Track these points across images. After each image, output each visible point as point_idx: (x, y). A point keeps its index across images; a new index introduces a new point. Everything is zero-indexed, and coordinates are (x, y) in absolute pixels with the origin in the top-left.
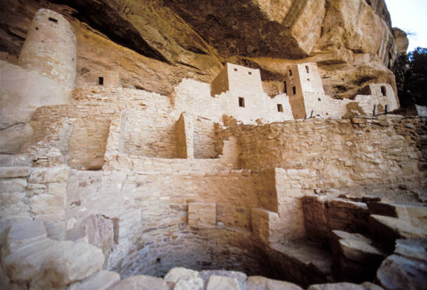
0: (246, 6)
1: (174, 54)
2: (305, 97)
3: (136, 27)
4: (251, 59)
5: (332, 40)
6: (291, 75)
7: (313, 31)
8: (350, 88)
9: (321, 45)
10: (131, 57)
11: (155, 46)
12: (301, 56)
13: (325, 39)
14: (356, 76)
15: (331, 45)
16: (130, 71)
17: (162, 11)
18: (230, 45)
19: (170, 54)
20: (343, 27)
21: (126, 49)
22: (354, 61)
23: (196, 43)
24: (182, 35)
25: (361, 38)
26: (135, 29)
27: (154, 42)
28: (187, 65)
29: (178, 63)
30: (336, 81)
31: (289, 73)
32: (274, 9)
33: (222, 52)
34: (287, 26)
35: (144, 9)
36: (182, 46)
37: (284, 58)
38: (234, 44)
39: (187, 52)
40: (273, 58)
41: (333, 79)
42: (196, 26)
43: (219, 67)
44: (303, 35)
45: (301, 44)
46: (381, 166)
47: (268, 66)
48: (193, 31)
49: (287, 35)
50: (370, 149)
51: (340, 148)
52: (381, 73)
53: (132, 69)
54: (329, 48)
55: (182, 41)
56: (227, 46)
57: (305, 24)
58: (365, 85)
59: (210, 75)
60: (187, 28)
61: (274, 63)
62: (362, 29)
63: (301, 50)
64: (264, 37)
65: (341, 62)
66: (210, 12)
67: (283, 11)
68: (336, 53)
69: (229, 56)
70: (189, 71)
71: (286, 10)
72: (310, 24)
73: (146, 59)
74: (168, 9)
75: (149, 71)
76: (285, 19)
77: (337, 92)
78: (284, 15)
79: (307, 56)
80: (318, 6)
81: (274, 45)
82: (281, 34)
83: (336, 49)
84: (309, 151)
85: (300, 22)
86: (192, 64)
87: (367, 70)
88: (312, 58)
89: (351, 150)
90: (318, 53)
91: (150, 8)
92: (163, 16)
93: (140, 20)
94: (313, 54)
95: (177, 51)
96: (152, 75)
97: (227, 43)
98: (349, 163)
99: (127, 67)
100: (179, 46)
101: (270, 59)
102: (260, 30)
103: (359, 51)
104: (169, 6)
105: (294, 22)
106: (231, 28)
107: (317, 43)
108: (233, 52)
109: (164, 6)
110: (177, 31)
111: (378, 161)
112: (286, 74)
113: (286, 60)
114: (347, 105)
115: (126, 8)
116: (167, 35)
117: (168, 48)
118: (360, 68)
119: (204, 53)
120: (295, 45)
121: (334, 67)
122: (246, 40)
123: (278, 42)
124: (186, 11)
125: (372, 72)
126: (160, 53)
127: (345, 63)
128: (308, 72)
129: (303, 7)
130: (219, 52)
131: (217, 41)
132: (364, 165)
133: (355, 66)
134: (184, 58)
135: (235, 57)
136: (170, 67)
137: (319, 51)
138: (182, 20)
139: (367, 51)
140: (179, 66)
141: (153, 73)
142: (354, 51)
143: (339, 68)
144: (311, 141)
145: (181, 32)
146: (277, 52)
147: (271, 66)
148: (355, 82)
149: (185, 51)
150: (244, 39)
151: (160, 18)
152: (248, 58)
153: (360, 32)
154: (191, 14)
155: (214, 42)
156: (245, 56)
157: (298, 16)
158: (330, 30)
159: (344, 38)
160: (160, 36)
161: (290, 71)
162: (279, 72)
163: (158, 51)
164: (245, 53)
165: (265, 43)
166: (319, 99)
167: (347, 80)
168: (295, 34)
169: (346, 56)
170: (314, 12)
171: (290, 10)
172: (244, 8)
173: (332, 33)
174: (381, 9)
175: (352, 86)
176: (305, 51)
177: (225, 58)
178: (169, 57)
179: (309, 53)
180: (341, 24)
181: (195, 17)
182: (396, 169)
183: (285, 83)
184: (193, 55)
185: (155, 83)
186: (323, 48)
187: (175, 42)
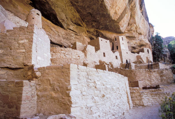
0: (105, 13)
1: (68, 25)
2: (122, 52)
3: (56, 12)
4: (100, 31)
5: (132, 28)
6: (116, 40)
7: (126, 24)
8: (137, 48)
9: (128, 29)
10: (50, 25)
11: (61, 21)
12: (120, 33)
13: (129, 27)
14: (139, 44)
15: (131, 30)
16: (47, 31)
17: (70, 8)
18: (93, 24)
19: (66, 25)
20: (136, 24)
21: (48, 21)
22: (139, 37)
23: (79, 22)
24: (74, 17)
25: (141, 29)
26: (55, 13)
27: (62, 19)
28: (72, 30)
29: (68, 29)
30: (132, 45)
31: (115, 39)
32: (115, 16)
33: (88, 26)
34: (118, 22)
35: (63, 6)
36: (72, 22)
37: (113, 32)
38: (95, 24)
39: (74, 24)
40: (109, 31)
41: (131, 44)
42: (81, 15)
43: (86, 32)
44: (122, 25)
45: (121, 28)
46: (155, 81)
47: (106, 35)
48: (79, 17)
49: (117, 25)
50: (153, 77)
51: (148, 76)
52: (147, 44)
53: (49, 31)
54: (131, 31)
55: (73, 20)
56: (92, 24)
57: (124, 22)
58: (142, 48)
59: (81, 36)
60: (77, 15)
61: (109, 34)
62: (141, 25)
63: (121, 31)
64: (108, 24)
65: (134, 37)
66: (90, 12)
67: (117, 17)
68: (133, 34)
69: (91, 28)
70: (72, 33)
71: (118, 16)
72: (125, 22)
73: (56, 26)
74: (73, 7)
75: (55, 32)
76: (118, 19)
77: (132, 49)
78: (117, 18)
79: (123, 33)
80: (128, 16)
81: (111, 27)
82: (115, 24)
83: (133, 32)
84: (142, 77)
85: (122, 21)
86: (75, 30)
87: (143, 42)
88: (124, 34)
89: (150, 77)
90: (127, 33)
91: (66, 6)
92: (70, 9)
93: (60, 10)
94: (125, 33)
95: (70, 24)
96: (56, 34)
97: (92, 23)
98: (150, 80)
99: (47, 29)
100: (71, 22)
101: (107, 32)
102: (108, 21)
103: (140, 34)
104: (73, 6)
105: (120, 21)
106: (96, 19)
107: (126, 28)
108: (93, 27)
109: (72, 6)
110: (73, 16)
111: (154, 79)
112: (114, 39)
113: (114, 33)
114: (137, 56)
115: (56, 5)
116: (68, 17)
117: (66, 22)
118: (141, 41)
119: (81, 26)
120: (119, 28)
121: (132, 38)
122: (100, 24)
123: (113, 26)
124: (80, 9)
125: (145, 43)
126: (62, 24)
127: (136, 38)
128: (123, 40)
129: (124, 16)
130: (87, 26)
131: (88, 22)
132: (152, 80)
133: (139, 39)
134: (71, 27)
135: (93, 29)
136: (65, 31)
137: (127, 32)
138: (77, 12)
139: (143, 34)
140: (69, 30)
141: (57, 33)
142: (139, 33)
143: (133, 40)
144: (142, 75)
145: (74, 16)
146: (111, 30)
147: (108, 35)
148: (139, 46)
149: (73, 24)
150: (100, 23)
151: (68, 10)
152: (98, 30)
153: (141, 27)
154: (82, 11)
155: (86, 22)
156: (98, 29)
157: (122, 19)
158: (131, 25)
159: (136, 28)
160: (65, 17)
161: (116, 38)
162: (111, 38)
163: (61, 23)
164: (98, 28)
165: (108, 26)
166: (127, 53)
167: (136, 45)
168: (120, 25)
169: (136, 35)
170: (127, 18)
171: (120, 17)
172: (104, 14)
173: (132, 25)
174: (146, 16)
175: (137, 47)
176: (122, 31)
177: (88, 29)
178: (65, 26)
179: (123, 32)
180: (135, 23)
181: (82, 12)
182: (157, 81)
183: (113, 43)
184: (76, 26)
185: (56, 38)
186: (128, 31)
187: (70, 20)
